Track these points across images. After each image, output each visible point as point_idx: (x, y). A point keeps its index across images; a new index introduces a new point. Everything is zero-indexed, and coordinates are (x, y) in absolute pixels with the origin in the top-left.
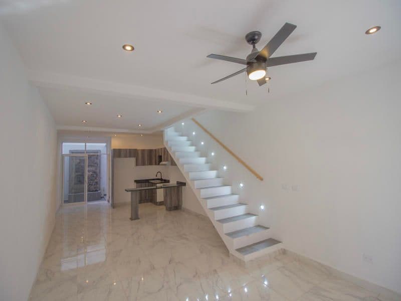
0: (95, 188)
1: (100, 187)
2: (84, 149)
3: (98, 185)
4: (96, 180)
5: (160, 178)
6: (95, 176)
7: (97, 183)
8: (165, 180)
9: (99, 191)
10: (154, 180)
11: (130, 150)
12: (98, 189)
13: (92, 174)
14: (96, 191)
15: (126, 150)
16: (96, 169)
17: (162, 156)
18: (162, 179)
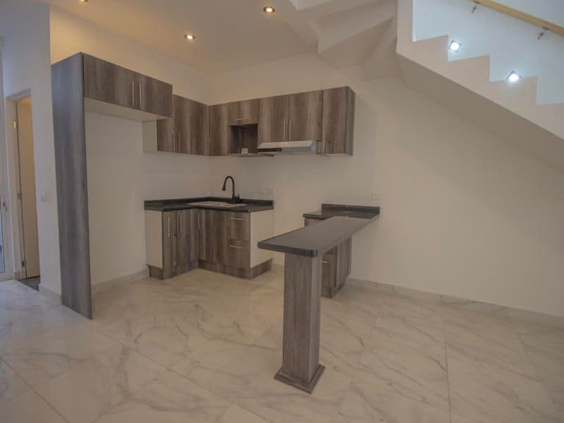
11: (149, 80)
17: (259, 125)
18: (236, 200)
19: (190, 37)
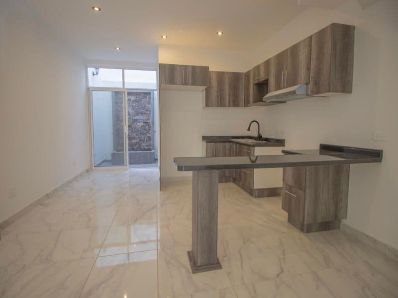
0: (147, 146)
1: (154, 145)
2: (122, 87)
3: (151, 142)
4: (148, 135)
5: (256, 135)
6: (147, 128)
7: (149, 138)
8: (266, 140)
9: (153, 151)
10: (243, 137)
11: (194, 67)
12: (151, 147)
13: (142, 126)
14: (149, 149)
15: (186, 67)
16: (148, 119)
17: (269, 80)
18: (260, 138)
19: (220, 33)
